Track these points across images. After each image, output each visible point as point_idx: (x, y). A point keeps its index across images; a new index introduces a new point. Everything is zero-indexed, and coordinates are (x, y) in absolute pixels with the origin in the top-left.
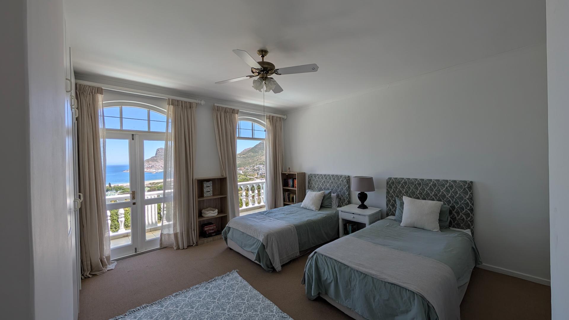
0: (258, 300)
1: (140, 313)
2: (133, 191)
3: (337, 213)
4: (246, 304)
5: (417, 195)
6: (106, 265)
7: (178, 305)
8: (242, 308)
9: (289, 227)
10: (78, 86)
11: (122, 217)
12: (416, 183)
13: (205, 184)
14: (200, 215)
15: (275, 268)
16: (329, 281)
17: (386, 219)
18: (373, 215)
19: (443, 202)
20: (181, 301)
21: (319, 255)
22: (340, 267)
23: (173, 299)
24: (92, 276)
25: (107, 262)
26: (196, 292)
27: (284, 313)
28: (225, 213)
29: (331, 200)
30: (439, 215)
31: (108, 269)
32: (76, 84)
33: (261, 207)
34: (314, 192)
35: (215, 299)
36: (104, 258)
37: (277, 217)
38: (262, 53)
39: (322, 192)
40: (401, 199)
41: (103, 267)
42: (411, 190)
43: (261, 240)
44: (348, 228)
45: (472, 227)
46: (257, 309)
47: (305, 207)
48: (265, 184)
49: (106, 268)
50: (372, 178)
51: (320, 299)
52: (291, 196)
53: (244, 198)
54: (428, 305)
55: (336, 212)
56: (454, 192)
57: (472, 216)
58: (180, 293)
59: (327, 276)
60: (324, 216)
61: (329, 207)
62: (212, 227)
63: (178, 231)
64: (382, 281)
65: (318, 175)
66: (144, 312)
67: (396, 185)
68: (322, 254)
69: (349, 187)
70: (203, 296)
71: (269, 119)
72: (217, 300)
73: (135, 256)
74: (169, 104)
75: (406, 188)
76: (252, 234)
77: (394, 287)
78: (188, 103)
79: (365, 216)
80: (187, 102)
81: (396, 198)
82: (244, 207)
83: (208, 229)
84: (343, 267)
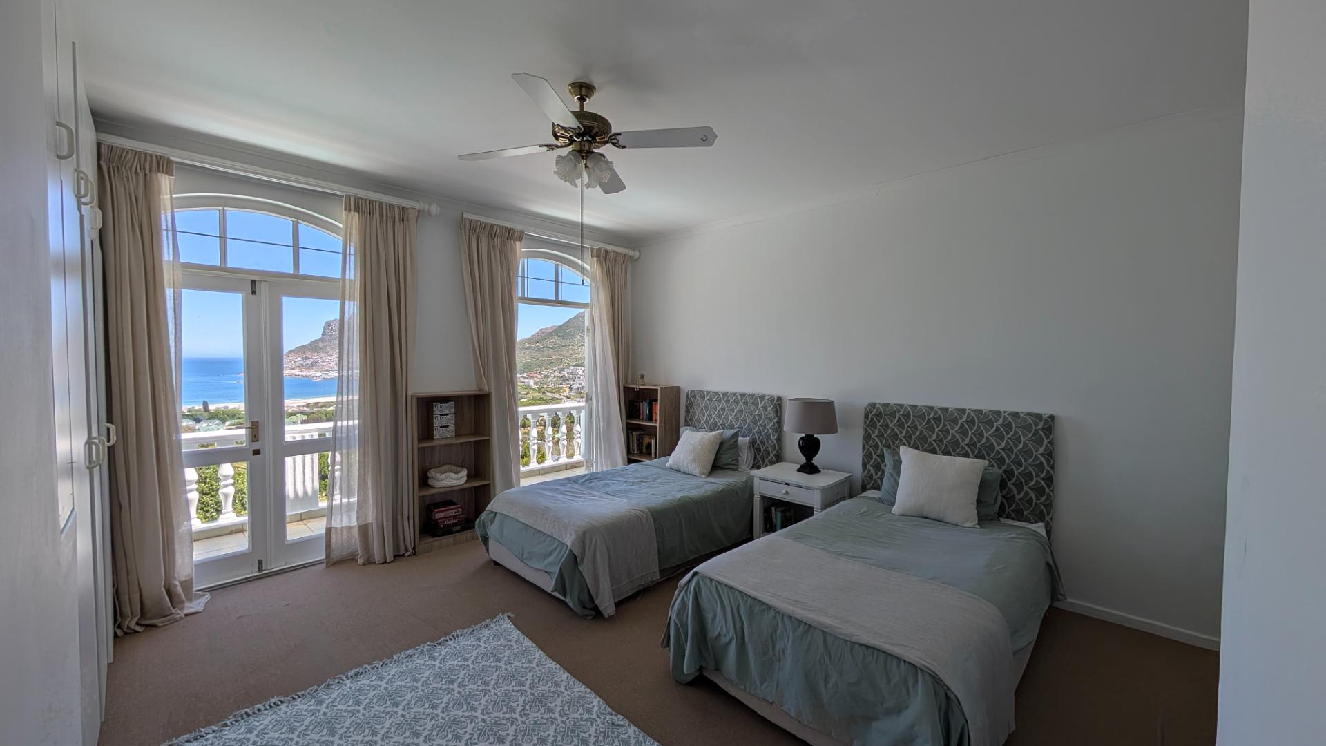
0: (556, 684)
1: (263, 720)
2: (255, 420)
3: (750, 480)
4: (528, 693)
5: (931, 444)
6: (182, 602)
7: (360, 697)
8: (518, 705)
9: (636, 512)
10: (104, 150)
11: (227, 486)
12: (931, 416)
13: (438, 409)
14: (424, 481)
15: (601, 609)
16: (724, 640)
17: (860, 497)
18: (832, 487)
19: (988, 460)
20: (368, 688)
21: (702, 579)
22: (751, 607)
23: (349, 685)
24: (144, 628)
25: (184, 594)
26: (407, 666)
27: (616, 715)
28: (485, 479)
29: (738, 452)
30: (977, 490)
31: (186, 611)
32: (99, 145)
33: (574, 466)
34: (698, 433)
35: (452, 682)
36: (176, 586)
37: (608, 489)
38: (581, 90)
39: (718, 432)
40: (896, 453)
41: (174, 608)
42: (918, 433)
43: (569, 544)
44: (774, 516)
45: (1047, 518)
46: (553, 705)
47: (675, 467)
48: (583, 411)
49: (182, 609)
50: (833, 402)
51: (702, 683)
52: (646, 440)
53: (534, 444)
54: (946, 694)
55: (747, 480)
56: (1015, 437)
57: (1048, 494)
58: (366, 668)
59: (721, 628)
60: (720, 489)
61: (733, 467)
62: (452, 512)
63: (371, 518)
64: (845, 640)
65: (708, 392)
66: (274, 716)
67: (885, 419)
68: (710, 578)
69: (780, 423)
70: (423, 677)
71: (598, 256)
72: (456, 685)
73: (259, 580)
74: (348, 209)
75: (908, 427)
76: (549, 528)
77: (873, 653)
78: (396, 208)
79: (813, 489)
80: (394, 206)
81: (885, 449)
82: (534, 465)
83: (442, 515)
84: (757, 609)
